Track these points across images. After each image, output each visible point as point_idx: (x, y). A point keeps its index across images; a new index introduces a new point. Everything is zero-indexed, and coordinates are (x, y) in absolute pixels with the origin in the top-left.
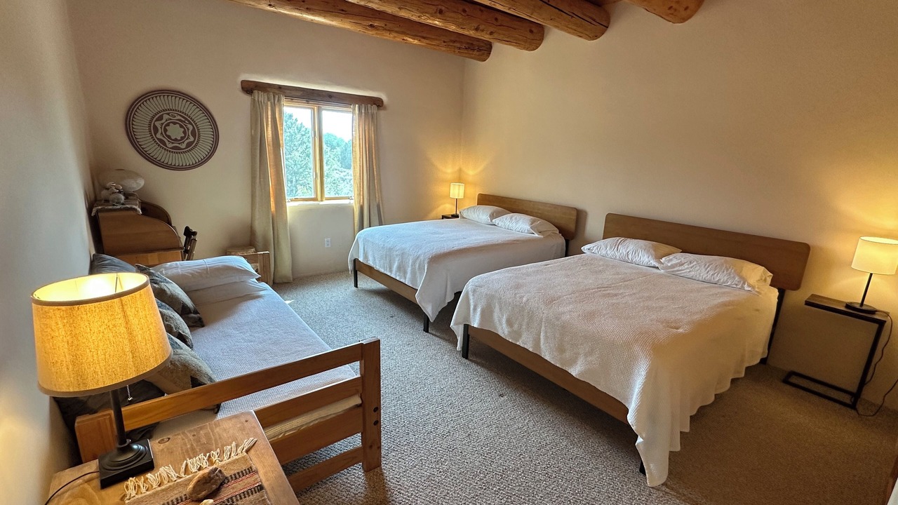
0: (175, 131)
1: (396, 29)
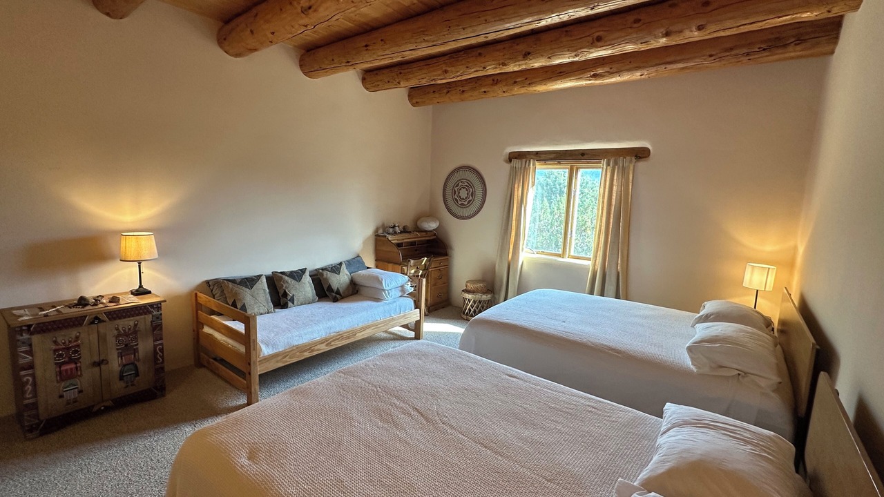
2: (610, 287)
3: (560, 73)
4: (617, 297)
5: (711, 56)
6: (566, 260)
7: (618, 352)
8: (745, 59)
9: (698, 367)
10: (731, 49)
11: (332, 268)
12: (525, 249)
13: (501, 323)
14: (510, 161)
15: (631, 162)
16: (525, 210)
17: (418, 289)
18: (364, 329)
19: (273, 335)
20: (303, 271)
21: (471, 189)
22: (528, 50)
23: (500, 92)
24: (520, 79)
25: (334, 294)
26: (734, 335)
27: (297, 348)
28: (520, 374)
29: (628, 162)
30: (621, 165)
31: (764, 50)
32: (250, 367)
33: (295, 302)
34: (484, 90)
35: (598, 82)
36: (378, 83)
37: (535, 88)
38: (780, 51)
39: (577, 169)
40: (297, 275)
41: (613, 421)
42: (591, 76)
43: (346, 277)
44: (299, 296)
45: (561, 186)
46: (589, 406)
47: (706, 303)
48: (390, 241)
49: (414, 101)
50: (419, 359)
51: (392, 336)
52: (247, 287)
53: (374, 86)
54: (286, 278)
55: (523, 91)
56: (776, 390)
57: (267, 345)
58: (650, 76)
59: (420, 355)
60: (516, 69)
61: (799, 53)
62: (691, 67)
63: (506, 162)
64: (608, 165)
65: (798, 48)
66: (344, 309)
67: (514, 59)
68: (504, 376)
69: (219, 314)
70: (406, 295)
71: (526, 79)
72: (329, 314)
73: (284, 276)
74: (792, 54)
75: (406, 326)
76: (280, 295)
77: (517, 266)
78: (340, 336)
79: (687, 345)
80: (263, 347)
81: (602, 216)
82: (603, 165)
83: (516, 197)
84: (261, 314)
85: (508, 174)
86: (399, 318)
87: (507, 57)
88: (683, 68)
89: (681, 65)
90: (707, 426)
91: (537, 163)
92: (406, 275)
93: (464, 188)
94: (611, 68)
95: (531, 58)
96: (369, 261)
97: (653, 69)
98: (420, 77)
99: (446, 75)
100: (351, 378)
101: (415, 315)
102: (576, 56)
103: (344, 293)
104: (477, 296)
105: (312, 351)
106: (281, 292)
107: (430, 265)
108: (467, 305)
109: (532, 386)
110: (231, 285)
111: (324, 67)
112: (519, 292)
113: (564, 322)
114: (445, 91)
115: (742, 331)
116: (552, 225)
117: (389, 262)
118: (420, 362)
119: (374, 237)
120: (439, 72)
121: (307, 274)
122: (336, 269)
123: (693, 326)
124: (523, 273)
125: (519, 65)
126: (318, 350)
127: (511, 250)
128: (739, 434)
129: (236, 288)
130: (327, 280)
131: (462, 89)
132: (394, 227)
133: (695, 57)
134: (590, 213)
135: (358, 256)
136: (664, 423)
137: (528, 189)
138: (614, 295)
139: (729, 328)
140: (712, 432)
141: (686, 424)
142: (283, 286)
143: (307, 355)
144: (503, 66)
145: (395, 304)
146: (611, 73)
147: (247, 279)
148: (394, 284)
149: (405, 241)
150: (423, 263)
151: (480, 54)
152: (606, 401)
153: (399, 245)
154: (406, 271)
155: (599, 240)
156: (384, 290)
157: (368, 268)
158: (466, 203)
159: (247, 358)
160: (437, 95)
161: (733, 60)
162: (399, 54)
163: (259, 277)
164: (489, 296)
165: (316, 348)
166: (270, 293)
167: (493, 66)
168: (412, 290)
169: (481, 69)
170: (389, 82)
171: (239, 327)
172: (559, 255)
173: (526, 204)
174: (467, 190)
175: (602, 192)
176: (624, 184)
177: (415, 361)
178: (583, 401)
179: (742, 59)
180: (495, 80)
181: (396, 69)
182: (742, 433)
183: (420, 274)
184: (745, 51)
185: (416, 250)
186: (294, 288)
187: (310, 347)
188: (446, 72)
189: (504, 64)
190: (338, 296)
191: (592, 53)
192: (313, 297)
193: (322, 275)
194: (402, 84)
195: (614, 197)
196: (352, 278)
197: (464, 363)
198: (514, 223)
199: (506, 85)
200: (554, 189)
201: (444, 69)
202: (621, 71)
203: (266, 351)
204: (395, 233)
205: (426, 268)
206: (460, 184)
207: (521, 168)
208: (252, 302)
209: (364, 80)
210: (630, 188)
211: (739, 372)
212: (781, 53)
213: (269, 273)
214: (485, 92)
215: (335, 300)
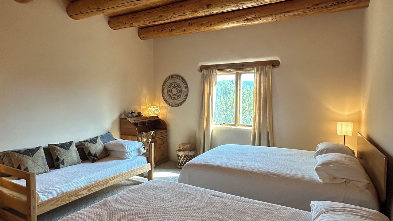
0: (174, 91)
1: (264, 15)
2: (264, 140)
3: (228, 18)
4: (269, 146)
5: (308, 8)
6: (238, 127)
7: (277, 175)
8: (325, 10)
9: (323, 180)
10: (318, 4)
11: (91, 140)
12: (213, 123)
13: (204, 165)
14: (201, 71)
15: (270, 68)
16: (212, 99)
17: (149, 150)
18: (114, 178)
19: (48, 186)
20: (71, 143)
21: (179, 89)
22: (209, 3)
23: (193, 30)
24: (205, 22)
25: (93, 157)
26: (340, 159)
27: (67, 194)
28: (220, 194)
29: (268, 68)
30: (265, 70)
31: (335, 5)
32: (31, 211)
33: (65, 164)
34: (184, 29)
35: (249, 23)
36: (119, 24)
37: (214, 27)
38: (342, 5)
39: (240, 74)
40: (66, 146)
41: (282, 217)
42: (245, 20)
43: (101, 146)
44: (67, 160)
45: (229, 90)
46: (266, 209)
47: (319, 145)
48: (129, 122)
49: (142, 36)
50: (153, 190)
51: (133, 182)
52: (29, 155)
53: (117, 26)
54: (59, 148)
55: (207, 29)
56: (367, 189)
57: (44, 194)
58: (277, 19)
59: (153, 188)
60: (203, 14)
61: (351, 7)
62: (299, 15)
63: (199, 71)
64: (257, 71)
65: (351, 3)
66: (100, 166)
67: (201, 8)
68: (211, 196)
69: (7, 176)
70: (141, 155)
71: (208, 22)
72: (90, 170)
73: (57, 147)
74: (349, 7)
75: (142, 175)
76: (54, 160)
77: (209, 132)
78: (97, 184)
79: (315, 167)
80: (41, 196)
81: (256, 100)
82: (255, 71)
83: (206, 92)
84: (40, 173)
85: (201, 78)
86: (137, 170)
87: (197, 6)
88: (294, 15)
89: (292, 13)
90: (340, 211)
91: (217, 71)
92: (141, 142)
93: (174, 88)
94: (256, 16)
95: (211, 7)
96: (116, 134)
97: (277, 16)
98: (145, 20)
99: (161, 18)
100: (106, 208)
101: (147, 167)
102: (237, 6)
103: (99, 156)
104: (186, 153)
105: (78, 196)
106: (55, 158)
107: (156, 136)
108: (180, 159)
109: (228, 200)
110: (16, 154)
111: (83, 11)
112: (211, 147)
113: (242, 161)
114: (161, 30)
115: (342, 157)
116: (226, 110)
117: (129, 135)
118: (154, 193)
119: (118, 120)
120: (157, 17)
121: (74, 145)
122: (93, 141)
123: (315, 158)
124: (213, 136)
125: (205, 12)
126: (82, 195)
127: (205, 124)
128: (360, 213)
129: (21, 156)
130: (87, 148)
131: (171, 29)
132: (132, 113)
133: (300, 9)
134: (247, 102)
135: (109, 132)
136: (313, 214)
137: (213, 87)
138: (267, 145)
139: (336, 156)
140: (344, 214)
141: (327, 211)
142: (56, 153)
143: (74, 198)
144: (195, 12)
145: (134, 161)
146: (256, 18)
147: (29, 150)
148: (133, 148)
149: (139, 121)
150: (151, 135)
151: (181, 6)
152: (275, 205)
153: (136, 124)
154: (140, 140)
155: (256, 114)
156: (127, 152)
157: (115, 139)
158: (176, 97)
159: (28, 205)
160: (155, 33)
161: (320, 10)
162: (131, 3)
163: (38, 148)
164: (194, 152)
165: (80, 193)
166: (47, 159)
167: (189, 13)
168: (145, 151)
169: (182, 14)
170: (125, 23)
171: (23, 183)
172: (233, 125)
173: (212, 95)
174: (176, 89)
175: (255, 86)
176: (267, 81)
177: (150, 192)
178: (261, 206)
179: (324, 10)
180: (191, 22)
181: (130, 15)
182: (361, 212)
183: (150, 141)
184: (325, 5)
185: (146, 127)
186: (63, 155)
187: (76, 193)
188: (161, 16)
189: (196, 11)
190: (95, 158)
191: (246, 4)
192: (78, 160)
193: (84, 145)
194: (134, 24)
195: (262, 89)
196: (105, 146)
197: (183, 190)
198: (206, 107)
199: (197, 26)
200: (225, 92)
201: (160, 15)
202: (261, 17)
203: (42, 198)
204: (133, 117)
205: (153, 138)
206: (172, 85)
207: (208, 74)
208: (33, 165)
209: (109, 22)
210: (271, 83)
211: (345, 180)
212: (343, 7)
213: (46, 145)
214: (185, 30)
215: (94, 161)
